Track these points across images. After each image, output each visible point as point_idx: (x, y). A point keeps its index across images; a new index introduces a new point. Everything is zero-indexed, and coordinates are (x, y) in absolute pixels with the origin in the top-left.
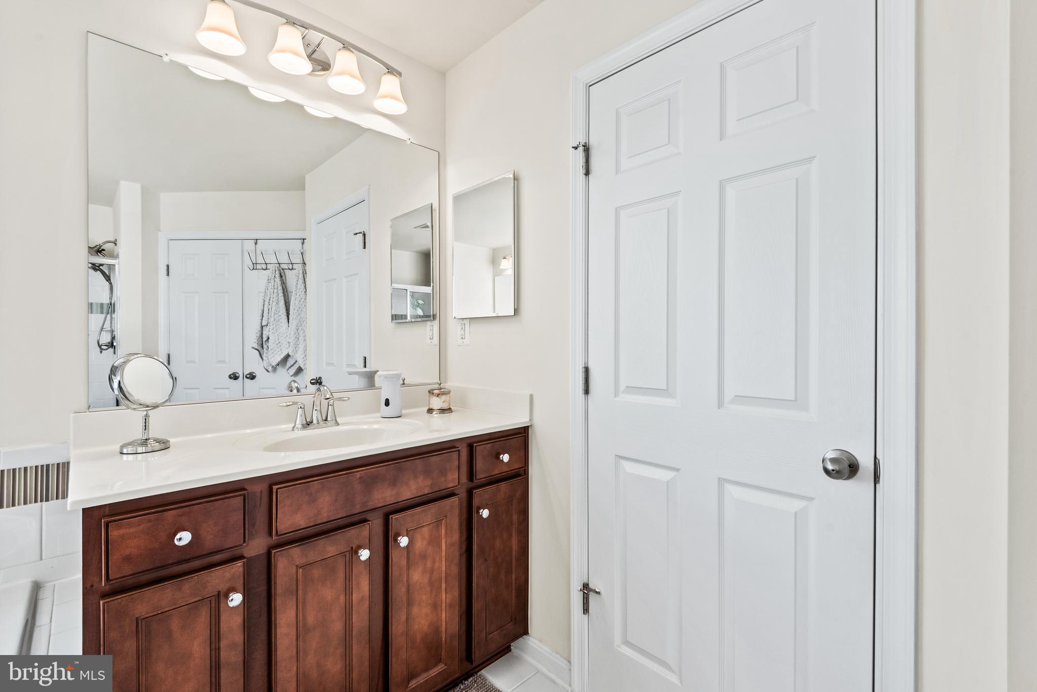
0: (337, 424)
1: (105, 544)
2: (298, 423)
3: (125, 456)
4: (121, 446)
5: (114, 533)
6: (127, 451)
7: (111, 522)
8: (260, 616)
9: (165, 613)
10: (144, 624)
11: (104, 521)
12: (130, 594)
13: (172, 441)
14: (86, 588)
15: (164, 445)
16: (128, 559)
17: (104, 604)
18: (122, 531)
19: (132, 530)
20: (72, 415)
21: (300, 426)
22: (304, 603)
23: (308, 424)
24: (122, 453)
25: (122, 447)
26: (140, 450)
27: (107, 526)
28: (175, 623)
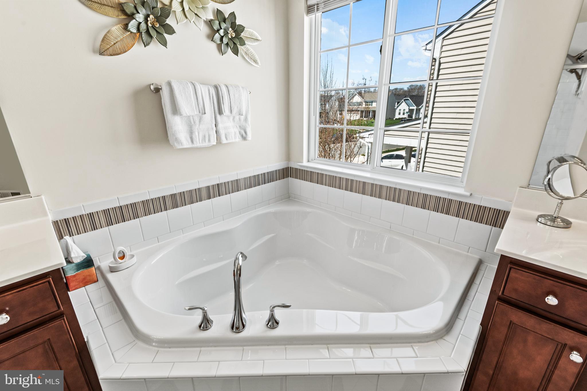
1: (507, 277)
3: (539, 223)
4: (538, 216)
5: (513, 274)
6: (541, 220)
7: (513, 268)
9: (527, 330)
10: (514, 325)
11: (509, 266)
12: (512, 307)
14: (492, 290)
15: (567, 225)
16: (516, 290)
17: (497, 303)
18: (517, 276)
19: (523, 278)
20: (518, 188)
24: (537, 220)
26: (549, 223)
27: (510, 269)
28: (531, 338)
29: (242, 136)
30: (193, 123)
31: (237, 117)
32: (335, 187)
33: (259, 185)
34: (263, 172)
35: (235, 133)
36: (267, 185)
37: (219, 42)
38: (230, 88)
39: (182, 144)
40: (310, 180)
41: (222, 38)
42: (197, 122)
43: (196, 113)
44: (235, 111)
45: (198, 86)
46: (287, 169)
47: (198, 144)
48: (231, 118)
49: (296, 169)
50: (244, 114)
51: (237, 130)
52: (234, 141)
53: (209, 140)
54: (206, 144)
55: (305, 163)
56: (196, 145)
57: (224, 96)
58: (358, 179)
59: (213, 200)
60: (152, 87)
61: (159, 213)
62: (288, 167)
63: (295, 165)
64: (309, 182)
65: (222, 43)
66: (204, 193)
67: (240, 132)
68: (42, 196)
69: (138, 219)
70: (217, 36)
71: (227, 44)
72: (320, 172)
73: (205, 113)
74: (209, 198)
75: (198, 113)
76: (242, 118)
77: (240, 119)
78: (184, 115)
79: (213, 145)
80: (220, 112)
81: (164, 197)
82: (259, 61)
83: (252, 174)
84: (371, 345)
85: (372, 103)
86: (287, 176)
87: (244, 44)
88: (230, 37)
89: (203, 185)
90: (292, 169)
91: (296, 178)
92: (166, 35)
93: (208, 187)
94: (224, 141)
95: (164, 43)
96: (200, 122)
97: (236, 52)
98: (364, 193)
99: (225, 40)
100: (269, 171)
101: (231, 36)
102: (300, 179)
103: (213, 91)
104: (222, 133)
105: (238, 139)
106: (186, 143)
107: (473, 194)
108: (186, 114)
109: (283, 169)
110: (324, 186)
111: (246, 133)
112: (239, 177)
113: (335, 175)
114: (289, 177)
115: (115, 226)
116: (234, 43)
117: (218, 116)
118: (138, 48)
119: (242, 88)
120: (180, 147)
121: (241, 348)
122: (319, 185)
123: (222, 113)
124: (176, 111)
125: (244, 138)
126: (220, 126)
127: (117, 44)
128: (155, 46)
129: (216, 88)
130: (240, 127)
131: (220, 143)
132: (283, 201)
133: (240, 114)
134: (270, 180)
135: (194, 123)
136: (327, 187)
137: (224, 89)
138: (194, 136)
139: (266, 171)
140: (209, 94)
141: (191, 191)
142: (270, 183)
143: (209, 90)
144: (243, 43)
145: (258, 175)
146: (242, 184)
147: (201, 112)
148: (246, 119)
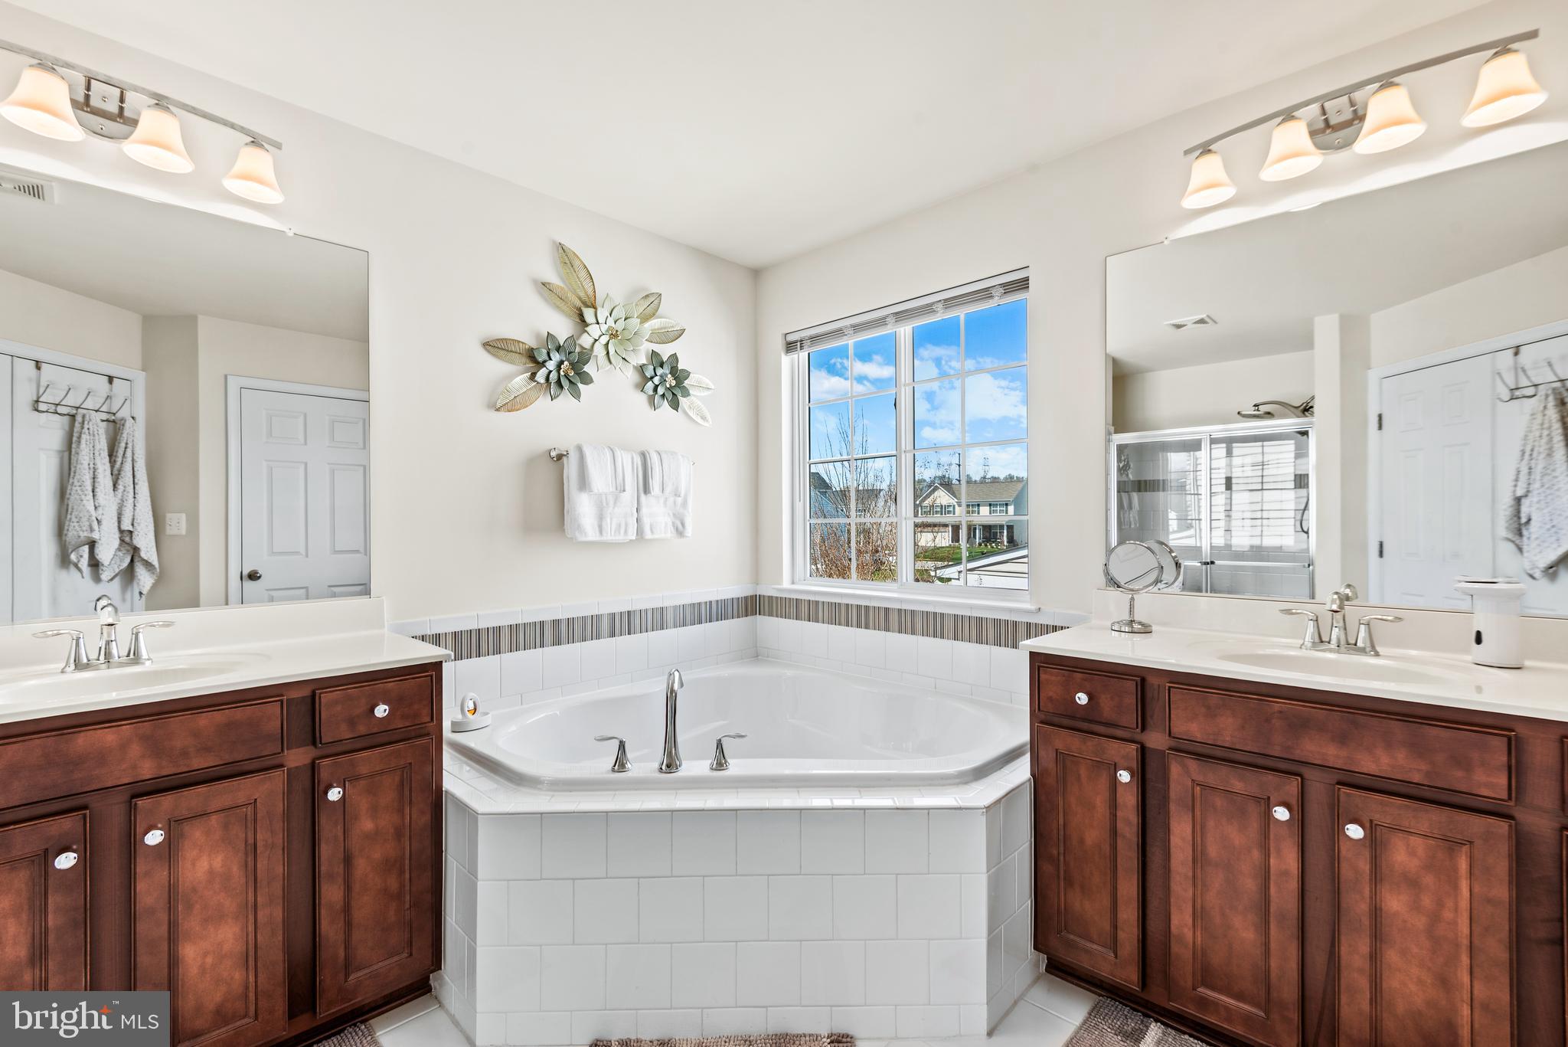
0: (1377, 654)
1: (1038, 682)
2: (1307, 639)
5: (1043, 676)
6: (1115, 628)
7: (1041, 666)
8: (1160, 813)
9: (1076, 758)
10: (1062, 755)
11: (1038, 665)
12: (1053, 727)
13: (1154, 628)
15: (1146, 630)
16: (1050, 699)
17: (1038, 727)
18: (1047, 677)
19: (1053, 678)
20: (1095, 590)
21: (1310, 645)
22: (1203, 827)
23: (1320, 641)
24: (1112, 629)
25: (1113, 623)
27: (1039, 667)
28: (1083, 772)
29: (677, 529)
30: (604, 504)
31: (672, 499)
32: (840, 624)
33: (700, 622)
34: (708, 599)
35: (666, 524)
36: (715, 624)
37: (651, 393)
38: (663, 456)
39: (585, 533)
40: (795, 617)
41: (656, 387)
42: (611, 503)
43: (611, 490)
44: (669, 489)
45: (618, 453)
46: (754, 598)
47: (609, 537)
48: (662, 501)
49: (770, 598)
50: (682, 495)
51: (669, 520)
52: (663, 536)
53: (626, 532)
54: (620, 538)
55: (786, 584)
56: (605, 538)
57: (653, 466)
58: (877, 605)
59: (618, 639)
60: (553, 454)
61: (532, 650)
62: (756, 596)
63: (767, 590)
64: (795, 621)
65: (656, 393)
66: (605, 625)
67: (673, 523)
68: (384, 598)
69: (499, 655)
70: (650, 385)
71: (663, 396)
72: (812, 598)
73: (624, 491)
74: (613, 635)
75: (614, 490)
76: (679, 500)
77: (675, 502)
78: (595, 491)
79: (631, 540)
80: (646, 490)
81: (542, 623)
82: (709, 417)
83: (688, 601)
84: (861, 789)
85: (1007, 508)
86: (754, 613)
87: (689, 395)
88: (668, 386)
89: (605, 610)
90: (762, 599)
91: (771, 615)
92: (580, 386)
93: (613, 616)
94: (648, 535)
95: (577, 395)
96: (615, 503)
97: (675, 405)
98: (887, 629)
99: (661, 390)
100: (719, 599)
101: (670, 385)
102: (777, 616)
103: (638, 460)
104: (646, 522)
105: (670, 534)
106: (591, 534)
107: (1042, 607)
108: (598, 490)
109: (746, 598)
110: (820, 625)
111: (683, 525)
112: (665, 605)
113: (838, 601)
114: (756, 614)
115: (465, 661)
116: (673, 394)
117: (643, 497)
118: (543, 402)
119: (683, 456)
120: (583, 539)
121: (674, 792)
122: (811, 623)
123: (650, 492)
124: (584, 483)
125: (680, 533)
126: (644, 510)
127: (518, 399)
128: (565, 399)
129: (644, 456)
130: (674, 515)
131: (642, 538)
132: (745, 660)
133: (677, 495)
134: (721, 617)
135: (607, 504)
136: (826, 625)
137: (655, 458)
138: (604, 524)
139: (714, 598)
140: (633, 463)
141: (584, 618)
142: (720, 622)
143: (633, 459)
144: (686, 394)
145: (699, 604)
146: (669, 617)
147: (619, 488)
148: (685, 504)
